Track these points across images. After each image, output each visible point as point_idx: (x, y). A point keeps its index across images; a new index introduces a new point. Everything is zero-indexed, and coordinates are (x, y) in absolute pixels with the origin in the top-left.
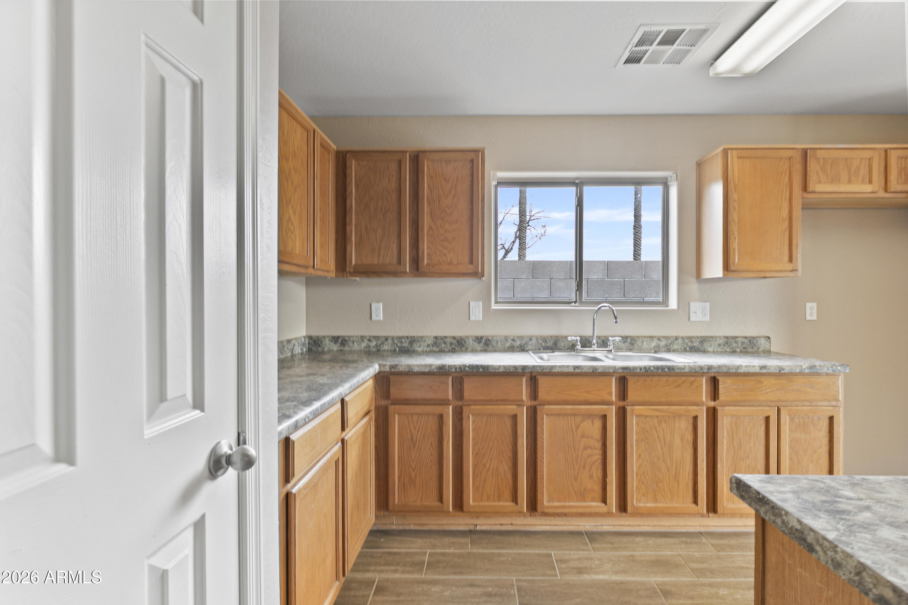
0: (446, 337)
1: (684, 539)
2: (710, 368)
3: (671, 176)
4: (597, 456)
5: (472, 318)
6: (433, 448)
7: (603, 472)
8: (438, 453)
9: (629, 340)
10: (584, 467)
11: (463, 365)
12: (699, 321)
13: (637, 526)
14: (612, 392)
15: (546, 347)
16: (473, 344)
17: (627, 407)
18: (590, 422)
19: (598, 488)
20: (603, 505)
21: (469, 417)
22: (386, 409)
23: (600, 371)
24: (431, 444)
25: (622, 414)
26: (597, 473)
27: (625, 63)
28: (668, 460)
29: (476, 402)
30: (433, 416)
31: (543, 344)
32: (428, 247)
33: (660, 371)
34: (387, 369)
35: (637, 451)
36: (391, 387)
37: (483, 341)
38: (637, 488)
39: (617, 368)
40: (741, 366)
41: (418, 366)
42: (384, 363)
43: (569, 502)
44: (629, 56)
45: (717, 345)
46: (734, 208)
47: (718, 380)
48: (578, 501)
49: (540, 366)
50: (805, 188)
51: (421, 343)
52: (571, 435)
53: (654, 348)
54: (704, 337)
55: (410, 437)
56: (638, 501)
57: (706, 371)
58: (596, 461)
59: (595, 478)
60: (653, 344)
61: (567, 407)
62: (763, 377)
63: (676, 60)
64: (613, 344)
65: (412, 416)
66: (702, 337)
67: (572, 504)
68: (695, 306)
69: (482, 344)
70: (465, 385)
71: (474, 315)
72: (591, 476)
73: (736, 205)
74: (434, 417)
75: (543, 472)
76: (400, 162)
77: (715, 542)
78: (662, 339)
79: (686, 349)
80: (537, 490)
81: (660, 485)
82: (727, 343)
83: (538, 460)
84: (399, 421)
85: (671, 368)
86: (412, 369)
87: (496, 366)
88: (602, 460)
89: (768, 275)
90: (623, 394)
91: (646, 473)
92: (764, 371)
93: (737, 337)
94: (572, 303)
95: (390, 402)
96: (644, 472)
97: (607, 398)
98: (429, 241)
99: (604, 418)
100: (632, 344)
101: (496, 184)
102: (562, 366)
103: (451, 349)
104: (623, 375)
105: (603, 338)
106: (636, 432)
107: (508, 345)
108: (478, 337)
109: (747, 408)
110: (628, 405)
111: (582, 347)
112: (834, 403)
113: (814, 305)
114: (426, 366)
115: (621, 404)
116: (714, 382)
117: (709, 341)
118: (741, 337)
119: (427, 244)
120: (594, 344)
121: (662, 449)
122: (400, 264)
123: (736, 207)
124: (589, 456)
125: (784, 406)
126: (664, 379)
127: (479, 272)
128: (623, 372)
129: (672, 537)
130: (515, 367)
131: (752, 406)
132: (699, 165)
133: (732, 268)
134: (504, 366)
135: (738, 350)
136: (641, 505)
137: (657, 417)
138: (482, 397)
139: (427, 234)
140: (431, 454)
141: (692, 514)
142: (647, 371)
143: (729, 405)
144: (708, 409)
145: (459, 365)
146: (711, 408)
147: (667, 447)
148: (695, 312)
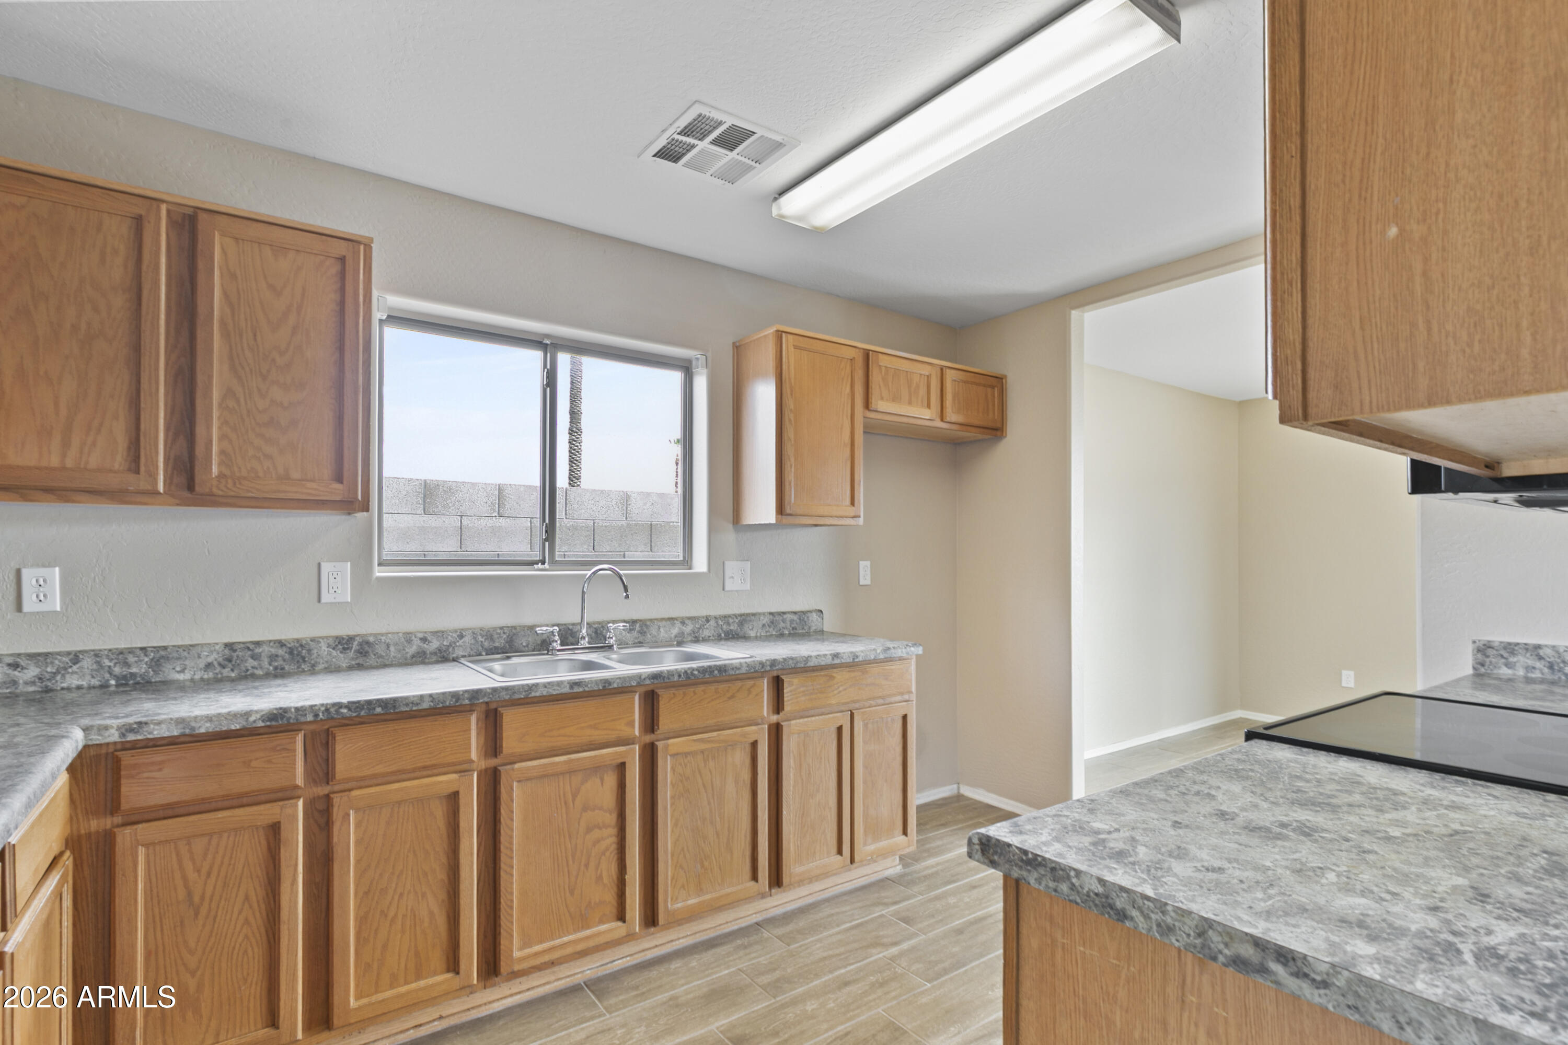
0: (258, 644)
1: (739, 942)
2: (773, 663)
3: (697, 359)
4: (609, 840)
5: (326, 598)
6: (251, 907)
7: (618, 865)
8: (264, 914)
9: (638, 626)
10: (587, 866)
11: (334, 705)
12: (736, 591)
13: (668, 942)
14: (634, 721)
15: (491, 649)
16: (330, 654)
17: (657, 743)
18: (598, 781)
19: (610, 896)
20: (620, 924)
21: (349, 815)
22: (108, 840)
23: (615, 686)
24: (247, 898)
25: (650, 755)
26: (609, 869)
27: (654, 156)
28: (718, 819)
29: (364, 782)
30: (253, 831)
31: (486, 644)
32: (223, 437)
33: (707, 676)
34: (113, 736)
35: (672, 816)
36: (123, 781)
37: (355, 646)
38: (673, 879)
39: (643, 677)
40: (811, 657)
41: (209, 719)
42: (98, 722)
43: (560, 937)
44: (664, 147)
45: (761, 626)
46: (790, 420)
47: (783, 680)
48: (576, 930)
49: (506, 689)
50: (867, 405)
51: (187, 662)
52: (564, 811)
53: (676, 637)
54: (743, 615)
55: (182, 894)
56: (675, 900)
57: (768, 668)
58: (607, 849)
59: (606, 880)
60: (675, 631)
61: (557, 759)
62: (835, 670)
63: (731, 176)
64: (615, 636)
65: (189, 844)
66: (741, 615)
67: (565, 939)
68: (732, 567)
69: (351, 654)
70: (338, 747)
71: (332, 591)
72: (599, 878)
73: (792, 416)
74: (255, 833)
75: (512, 893)
76: (138, 222)
77: (780, 931)
78: (687, 622)
79: (720, 635)
80: (500, 933)
81: (706, 864)
82: (772, 622)
83: (502, 873)
84: (148, 863)
85: (722, 669)
86: (193, 729)
87: (414, 696)
88: (618, 844)
89: (821, 521)
90: (651, 723)
91: (685, 848)
92: (837, 661)
93: (784, 613)
94: (538, 564)
95: (118, 819)
96: (683, 849)
97: (625, 731)
98: (224, 423)
99: (621, 768)
100: (642, 633)
101: (384, 317)
102: (549, 683)
103: (271, 668)
104: (650, 688)
105: (596, 626)
106: (672, 783)
107: (412, 650)
108: (343, 639)
109: (817, 718)
110: (658, 740)
111: (562, 644)
112: (906, 697)
113: (868, 563)
114: (235, 716)
115: (648, 738)
116: (778, 684)
117: (750, 621)
118: (789, 612)
119: (219, 428)
120: (583, 638)
121: (709, 803)
122: (137, 472)
123: (792, 419)
124: (597, 842)
125: (857, 709)
126: (712, 688)
127: (356, 498)
128: (653, 683)
129: (721, 944)
130: (456, 695)
131: (822, 714)
132: (738, 349)
133: (788, 511)
134: (431, 695)
135: (786, 632)
136: (679, 905)
137: (702, 752)
138: (380, 769)
139: (220, 405)
140: (247, 922)
141: (750, 898)
142: (689, 678)
143: (795, 719)
144: (770, 726)
145: (322, 705)
146: (773, 724)
147: (716, 798)
148: (732, 577)
